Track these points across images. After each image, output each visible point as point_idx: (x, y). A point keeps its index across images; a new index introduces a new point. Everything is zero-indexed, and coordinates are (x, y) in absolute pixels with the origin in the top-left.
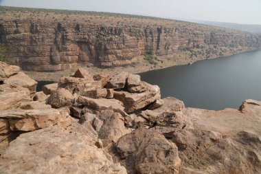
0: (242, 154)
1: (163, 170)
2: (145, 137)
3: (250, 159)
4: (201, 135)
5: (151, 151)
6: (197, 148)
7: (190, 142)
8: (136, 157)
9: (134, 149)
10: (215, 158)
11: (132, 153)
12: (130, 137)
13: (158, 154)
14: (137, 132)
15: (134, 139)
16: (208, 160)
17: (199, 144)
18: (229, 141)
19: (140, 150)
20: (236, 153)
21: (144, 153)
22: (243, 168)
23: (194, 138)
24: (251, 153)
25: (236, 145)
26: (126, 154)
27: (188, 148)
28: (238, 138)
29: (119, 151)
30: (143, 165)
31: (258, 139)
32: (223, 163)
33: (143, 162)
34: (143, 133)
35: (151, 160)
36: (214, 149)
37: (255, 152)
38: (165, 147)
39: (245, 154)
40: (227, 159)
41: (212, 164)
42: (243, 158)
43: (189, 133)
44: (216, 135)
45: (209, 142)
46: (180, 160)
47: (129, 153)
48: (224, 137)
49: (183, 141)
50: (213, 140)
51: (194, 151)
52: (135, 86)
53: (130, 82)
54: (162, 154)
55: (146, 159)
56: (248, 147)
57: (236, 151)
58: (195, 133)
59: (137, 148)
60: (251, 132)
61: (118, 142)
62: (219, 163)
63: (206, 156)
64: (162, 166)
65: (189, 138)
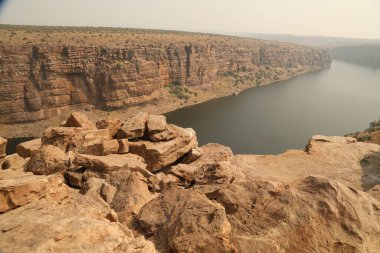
0: (311, 206)
1: (207, 241)
2: (179, 200)
3: (321, 212)
4: (256, 188)
5: (188, 218)
6: (253, 207)
7: (242, 200)
8: (168, 230)
9: (165, 220)
10: (278, 217)
11: (162, 225)
12: (158, 203)
13: (198, 220)
14: (167, 196)
15: (163, 204)
16: (268, 221)
17: (254, 201)
18: (294, 191)
19: (173, 220)
20: (303, 206)
21: (179, 223)
22: (314, 224)
23: (247, 194)
24: (322, 204)
25: (303, 195)
26: (153, 229)
27: (240, 209)
28: (303, 186)
29: (143, 226)
30: (179, 238)
31: (329, 184)
32: (288, 222)
33: (178, 235)
34: (175, 195)
35: (190, 230)
36: (275, 205)
37: (326, 201)
38: (207, 209)
39: (315, 206)
40: (293, 217)
41: (274, 225)
42: (313, 212)
43: (240, 189)
44: (276, 186)
45: (267, 196)
46: (229, 224)
47: (157, 226)
48: (287, 187)
49: (232, 200)
50: (272, 194)
51: (248, 211)
52: (158, 131)
53: (152, 127)
54: (204, 220)
55: (182, 230)
56: (318, 196)
57: (304, 203)
58: (248, 187)
59: (168, 217)
60: (320, 177)
61: (141, 212)
62: (284, 224)
63: (265, 216)
64: (206, 236)
65: (240, 195)
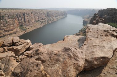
0: (66, 55)
1: (37, 73)
2: (26, 63)
3: (69, 56)
4: (50, 54)
5: (30, 68)
6: (50, 60)
7: (47, 58)
8: (24, 73)
9: (23, 70)
10: (57, 60)
11: (22, 72)
12: (20, 65)
13: (33, 67)
14: (22, 62)
15: (21, 65)
17: (50, 58)
18: (61, 53)
19: (25, 69)
20: (64, 56)
21: (27, 70)
22: (67, 60)
23: (48, 56)
24: (69, 54)
25: (63, 53)
26: (19, 74)
27: (47, 61)
28: (63, 50)
29: (16, 74)
30: (28, 75)
31: (69, 49)
32: (60, 61)
33: (28, 74)
35: (31, 71)
36: (56, 58)
37: (69, 53)
39: (67, 55)
40: (61, 60)
41: (57, 63)
42: (67, 57)
43: (45, 55)
44: (55, 52)
45: (54, 55)
46: (43, 66)
47: (21, 73)
48: (59, 52)
49: (44, 59)
50: (55, 54)
51: (49, 61)
52: (17, 42)
53: (15, 41)
54: (35, 67)
55: (29, 72)
56: (67, 52)
57: (64, 55)
58: (47, 54)
59: (24, 69)
60: (67, 47)
61: (14, 70)
62: (59, 62)
63: (54, 61)
64: (36, 72)
65: (45, 57)
